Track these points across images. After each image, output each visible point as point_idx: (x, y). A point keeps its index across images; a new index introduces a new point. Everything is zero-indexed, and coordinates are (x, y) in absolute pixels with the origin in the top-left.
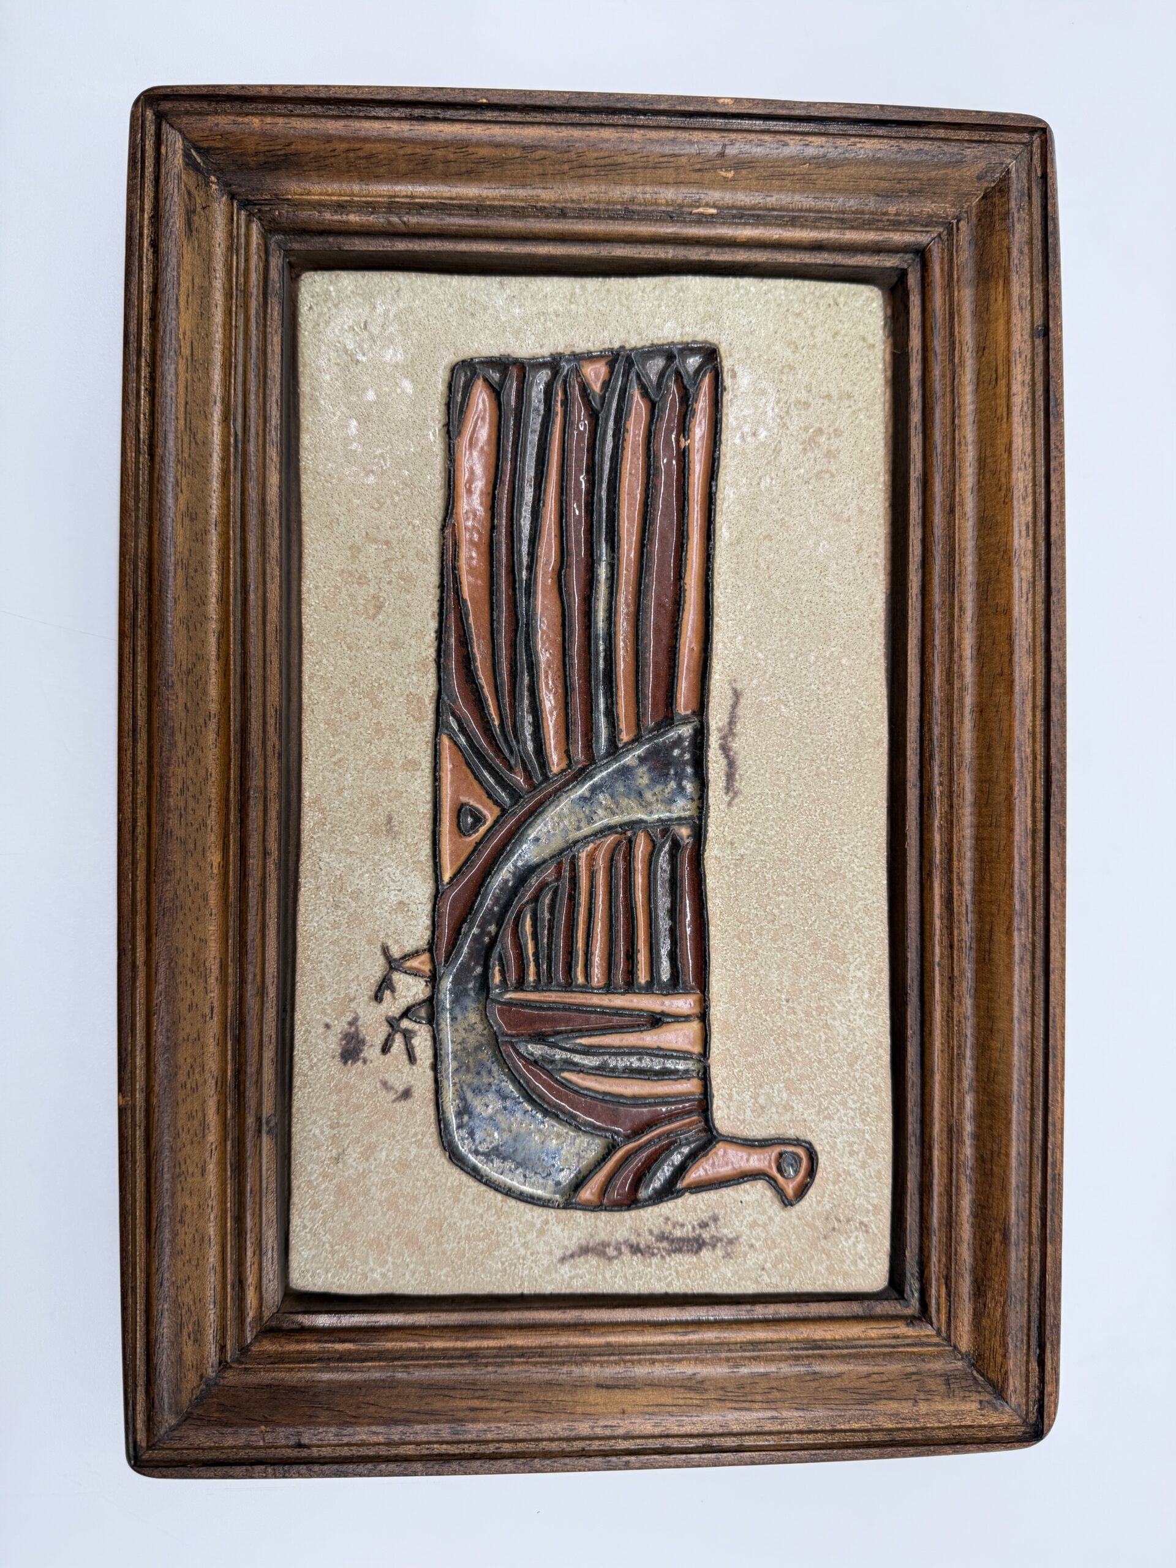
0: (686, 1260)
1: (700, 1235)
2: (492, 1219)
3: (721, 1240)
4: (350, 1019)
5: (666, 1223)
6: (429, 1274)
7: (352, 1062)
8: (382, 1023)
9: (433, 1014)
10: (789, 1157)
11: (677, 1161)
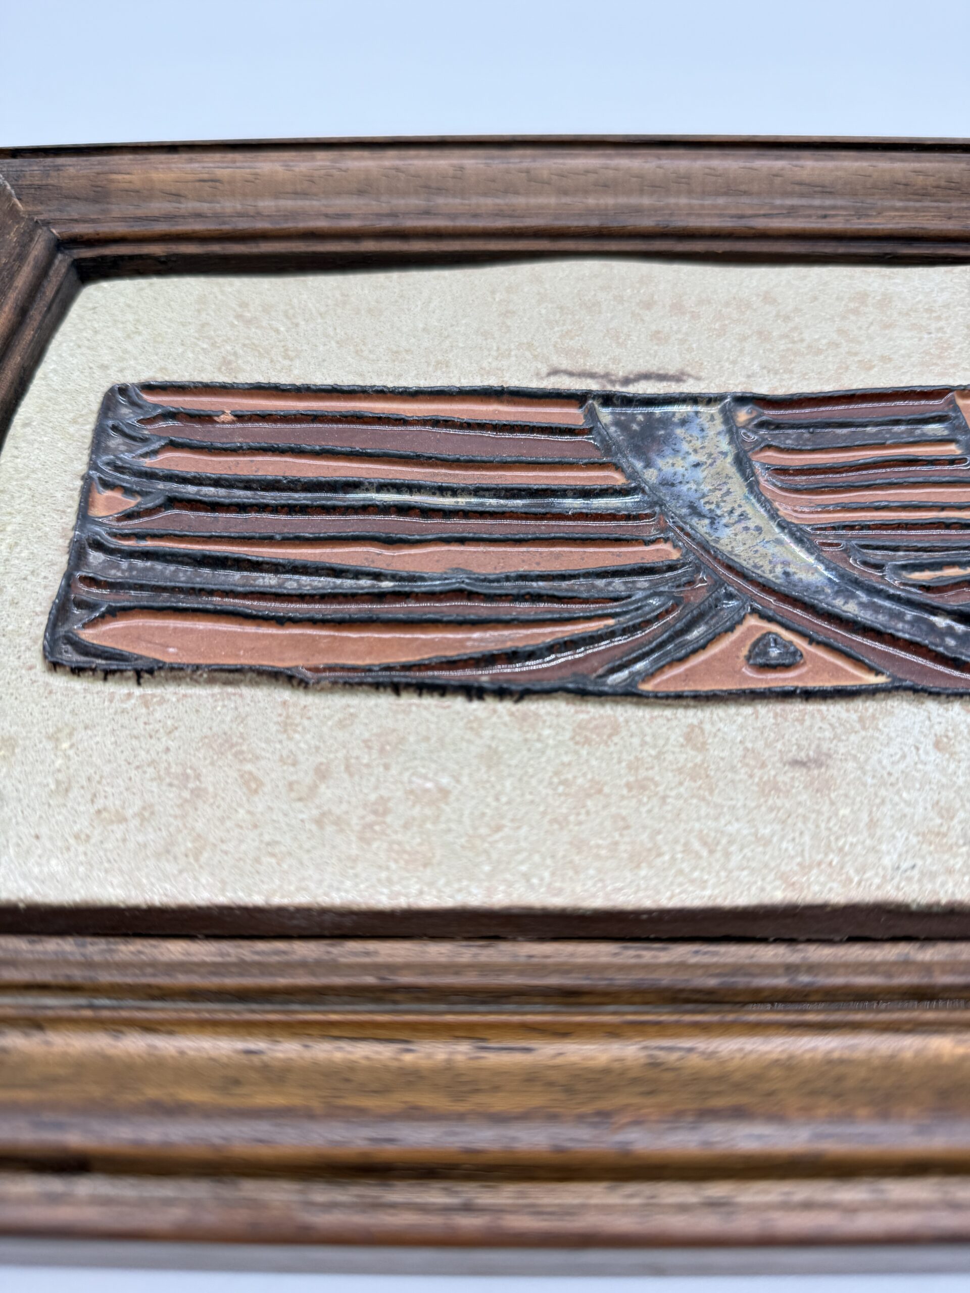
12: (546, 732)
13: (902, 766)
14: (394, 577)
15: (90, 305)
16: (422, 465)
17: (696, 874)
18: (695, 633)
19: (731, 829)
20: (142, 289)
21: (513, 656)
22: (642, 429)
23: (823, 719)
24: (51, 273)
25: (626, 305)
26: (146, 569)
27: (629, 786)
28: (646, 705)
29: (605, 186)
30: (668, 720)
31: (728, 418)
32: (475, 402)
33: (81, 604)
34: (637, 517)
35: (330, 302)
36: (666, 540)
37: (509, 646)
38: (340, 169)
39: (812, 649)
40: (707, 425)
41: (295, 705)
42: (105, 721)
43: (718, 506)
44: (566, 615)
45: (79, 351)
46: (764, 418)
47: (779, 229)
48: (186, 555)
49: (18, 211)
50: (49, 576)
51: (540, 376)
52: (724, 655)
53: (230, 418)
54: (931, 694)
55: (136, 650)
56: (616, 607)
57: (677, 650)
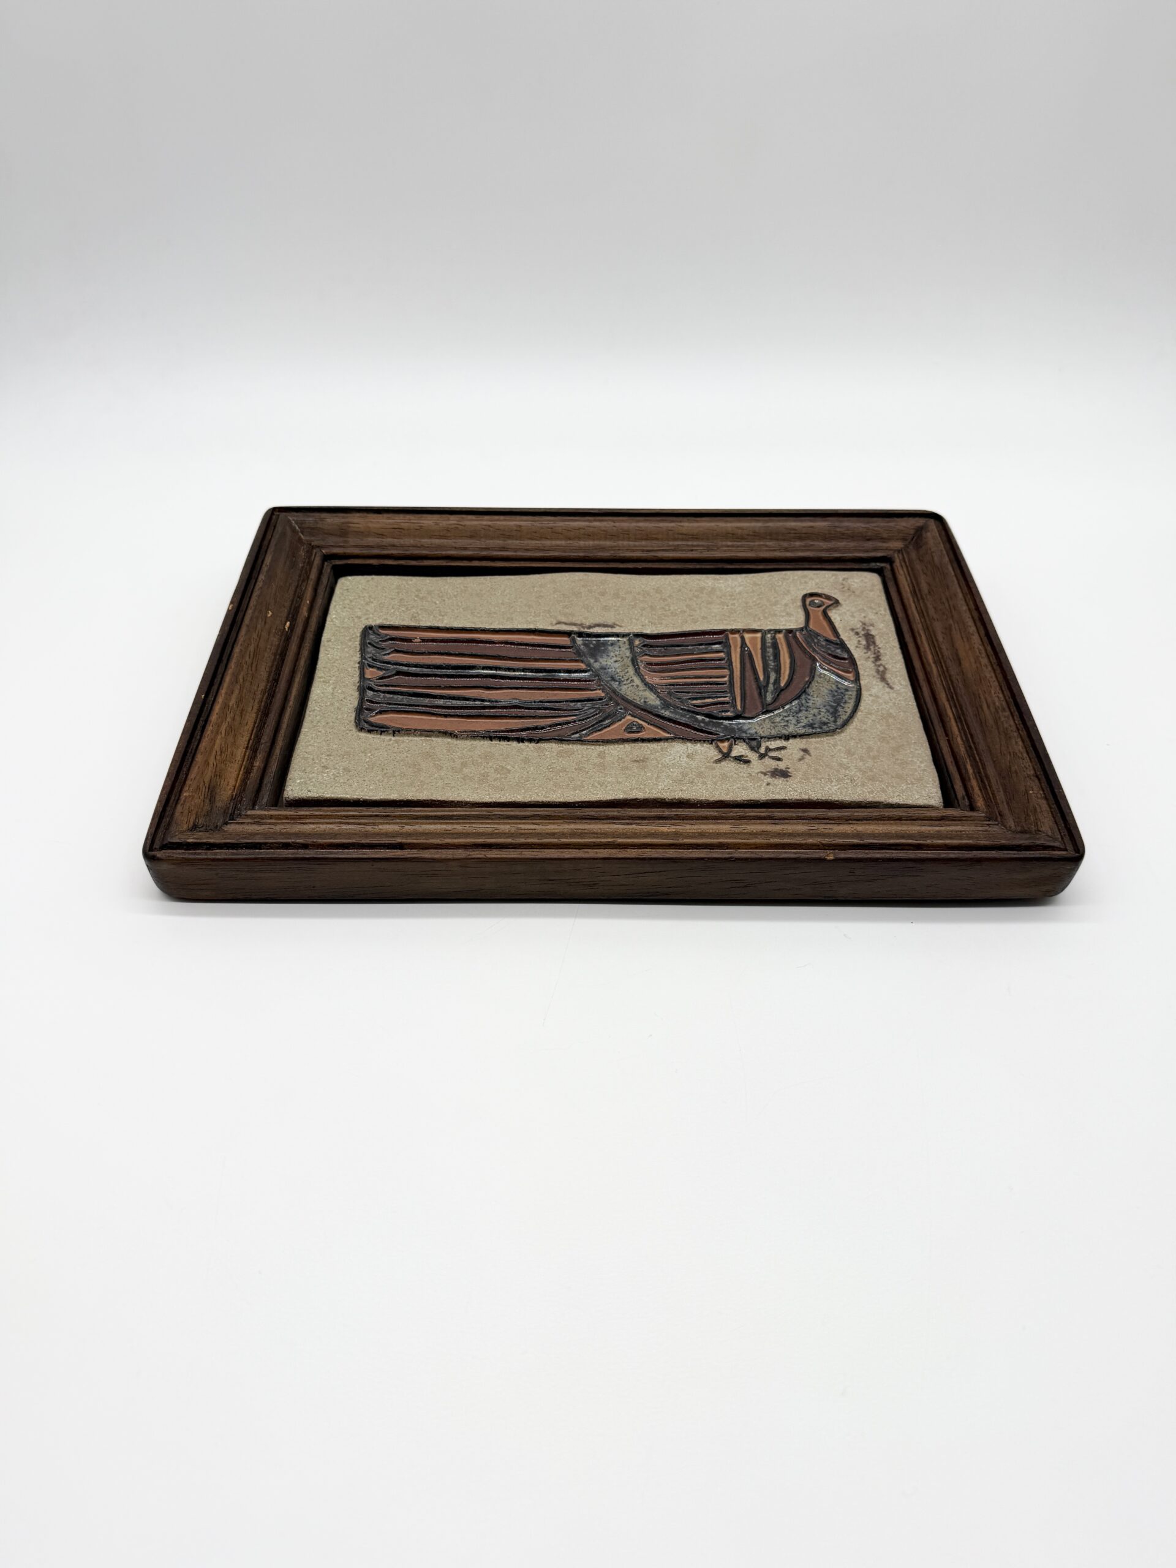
0: (879, 641)
1: (863, 635)
2: (874, 717)
3: (864, 628)
4: (762, 775)
5: (859, 647)
6: (914, 743)
7: (789, 773)
8: (763, 761)
9: (755, 739)
10: (812, 603)
11: (824, 643)
12: (547, 753)
13: (673, 762)
14: (489, 701)
15: (345, 588)
16: (501, 660)
17: (595, 792)
18: (607, 722)
19: (609, 780)
20: (368, 581)
22: (595, 646)
24: (323, 571)
25: (593, 593)
26: (390, 698)
27: (576, 769)
28: (585, 744)
29: (589, 536)
30: (594, 749)
31: (631, 643)
32: (523, 635)
33: (367, 709)
34: (589, 681)
35: (459, 590)
36: (599, 689)
37: (535, 725)
38: (461, 525)
39: (649, 726)
40: (622, 645)
41: (453, 743)
42: (383, 747)
43: (623, 677)
44: (557, 715)
45: (345, 610)
46: (646, 643)
47: (669, 557)
48: (406, 693)
49: (302, 539)
50: (352, 700)
51: (551, 624)
52: (617, 729)
53: (419, 640)
54: (690, 740)
55: (392, 724)
56: (577, 713)
57: (599, 726)
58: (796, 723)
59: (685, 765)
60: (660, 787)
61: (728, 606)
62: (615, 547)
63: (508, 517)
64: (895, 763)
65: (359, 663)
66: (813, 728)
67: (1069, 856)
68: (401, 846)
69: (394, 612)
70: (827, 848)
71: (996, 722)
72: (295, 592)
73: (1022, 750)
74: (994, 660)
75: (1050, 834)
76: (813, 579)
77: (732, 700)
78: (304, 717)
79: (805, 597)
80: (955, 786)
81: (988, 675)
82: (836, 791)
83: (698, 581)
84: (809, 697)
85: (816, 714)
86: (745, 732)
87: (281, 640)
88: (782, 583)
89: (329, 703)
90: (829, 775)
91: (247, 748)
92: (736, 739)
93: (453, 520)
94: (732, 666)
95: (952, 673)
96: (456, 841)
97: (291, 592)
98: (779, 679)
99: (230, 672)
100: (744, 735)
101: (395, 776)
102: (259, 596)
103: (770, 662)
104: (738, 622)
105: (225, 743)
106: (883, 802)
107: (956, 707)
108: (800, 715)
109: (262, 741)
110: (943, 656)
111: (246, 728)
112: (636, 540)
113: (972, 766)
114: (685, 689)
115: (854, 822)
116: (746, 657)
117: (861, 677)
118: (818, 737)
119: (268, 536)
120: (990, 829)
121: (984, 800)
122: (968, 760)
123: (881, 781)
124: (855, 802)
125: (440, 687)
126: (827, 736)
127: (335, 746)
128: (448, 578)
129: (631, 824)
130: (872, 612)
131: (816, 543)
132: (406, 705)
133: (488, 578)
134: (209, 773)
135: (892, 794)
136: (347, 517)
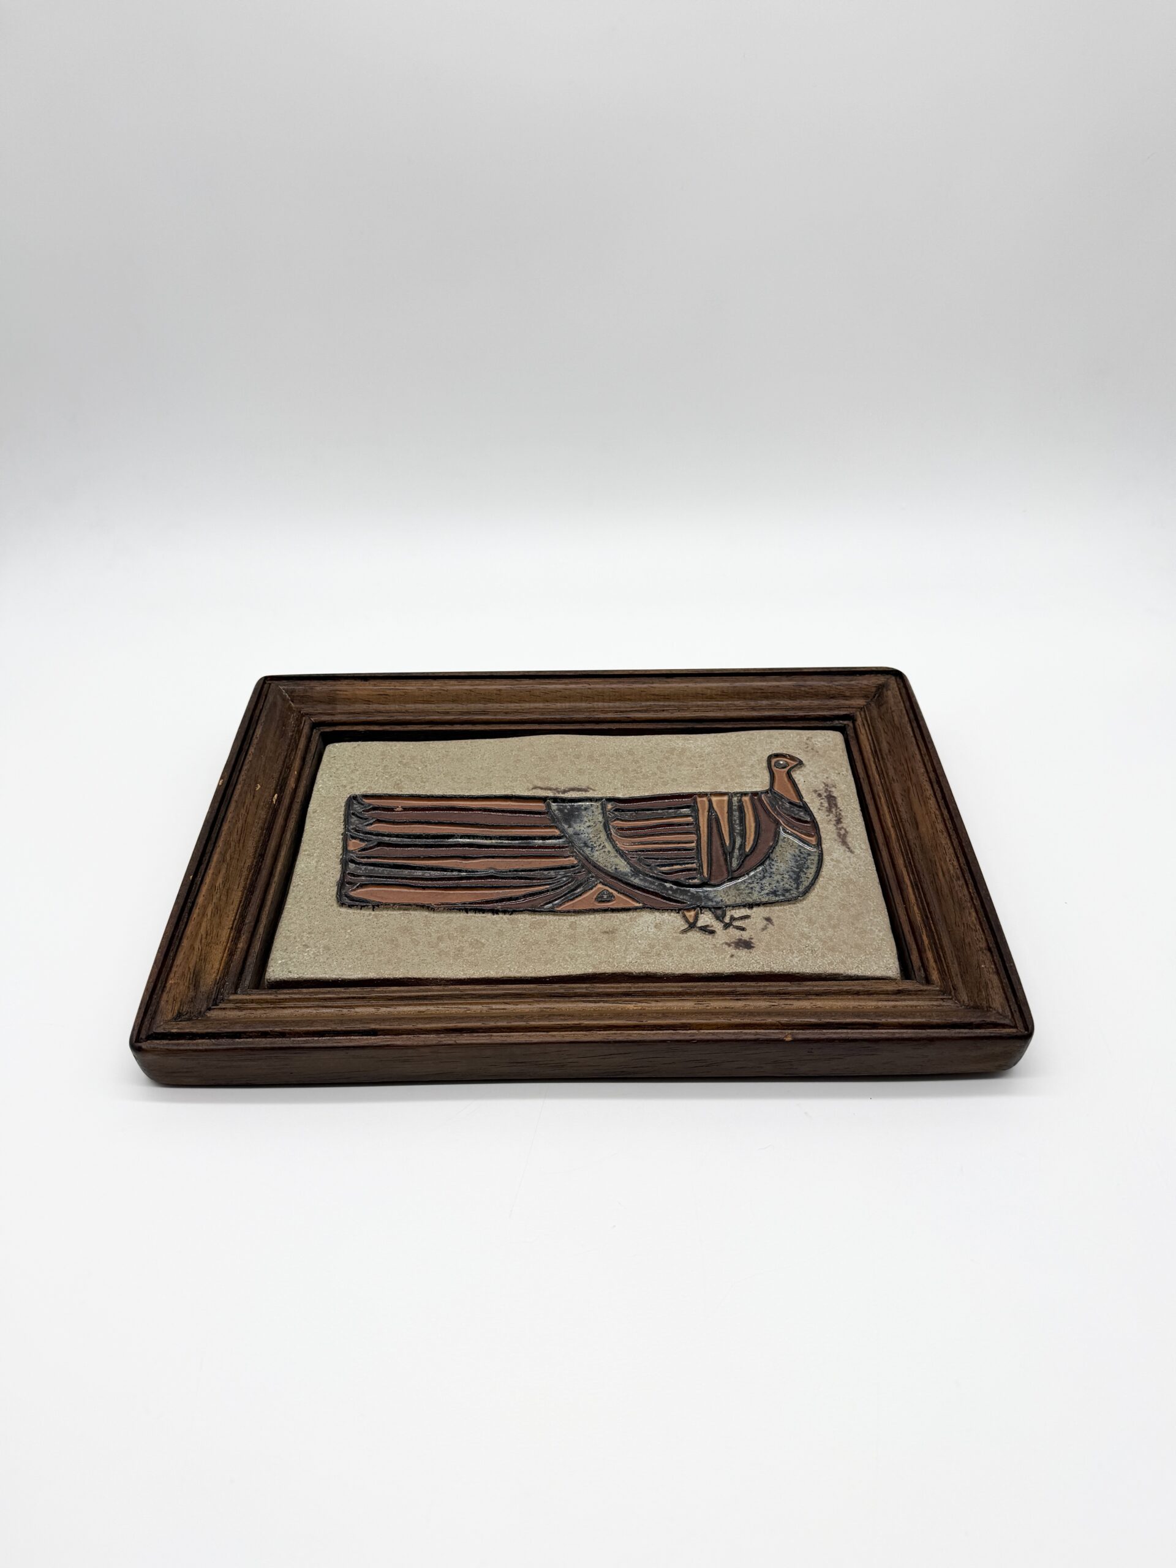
0: (841, 802)
1: (825, 797)
2: (835, 883)
3: (827, 789)
4: (727, 946)
5: (822, 810)
6: (874, 910)
7: (752, 943)
8: (727, 930)
9: (719, 908)
10: (777, 764)
11: (788, 805)
12: (520, 925)
13: (641, 933)
14: (466, 871)
15: (332, 756)
16: (478, 827)
17: (565, 966)
18: (579, 890)
19: (579, 953)
20: (355, 748)
21: (510, 899)
22: (569, 812)
23: (617, 919)
24: (312, 739)
25: (569, 756)
26: (370, 870)
27: (547, 941)
28: (557, 915)
29: (565, 698)
30: (565, 920)
31: (603, 807)
32: (501, 801)
33: (349, 883)
34: (563, 847)
35: (441, 755)
36: (573, 856)
37: (509, 895)
38: (444, 690)
39: (619, 895)
40: (595, 810)
41: (430, 917)
42: (362, 923)
43: (595, 843)
44: (531, 884)
45: (331, 778)
46: (618, 807)
48: (388, 864)
49: (292, 707)
50: (335, 873)
51: (528, 789)
52: (588, 898)
53: (401, 809)
54: (658, 910)
55: (372, 898)
56: (550, 881)
57: (571, 896)
58: (760, 890)
59: (653, 935)
60: (628, 961)
61: (697, 767)
62: (590, 708)
63: (488, 681)
64: (854, 932)
65: (342, 834)
66: (776, 896)
67: (1019, 1034)
68: (374, 1033)
69: (378, 779)
70: (786, 1027)
71: (951, 892)
72: (284, 762)
73: (975, 922)
74: (950, 825)
75: (1000, 1011)
76: (778, 739)
77: (699, 866)
78: (288, 893)
79: (770, 758)
80: (912, 957)
81: (943, 842)
82: (797, 963)
83: (669, 742)
84: (773, 863)
85: (780, 880)
86: (711, 900)
87: (268, 812)
88: (749, 743)
89: (312, 878)
90: (791, 946)
91: (232, 928)
92: (702, 908)
93: (436, 685)
94: (700, 831)
95: (910, 837)
96: (428, 1026)
97: (280, 762)
98: (745, 845)
99: (218, 850)
100: (710, 904)
101: (373, 953)
102: (248, 770)
103: (736, 826)
104: (707, 784)
105: (211, 923)
106: (842, 974)
107: (913, 873)
108: (764, 881)
109: (247, 921)
110: (901, 819)
111: (232, 907)
112: (610, 701)
113: (928, 936)
114: (654, 855)
115: (813, 997)
116: (713, 820)
117: (823, 841)
118: (781, 905)
119: (260, 706)
120: (944, 1004)
121: (939, 972)
122: (924, 931)
123: (840, 952)
124: (815, 974)
125: (419, 857)
126: (790, 904)
127: (316, 923)
128: (431, 742)
129: (599, 1002)
130: (835, 773)
131: (782, 702)
132: (386, 877)
133: (469, 741)
134: (194, 959)
135: (851, 966)
136: (335, 685)
